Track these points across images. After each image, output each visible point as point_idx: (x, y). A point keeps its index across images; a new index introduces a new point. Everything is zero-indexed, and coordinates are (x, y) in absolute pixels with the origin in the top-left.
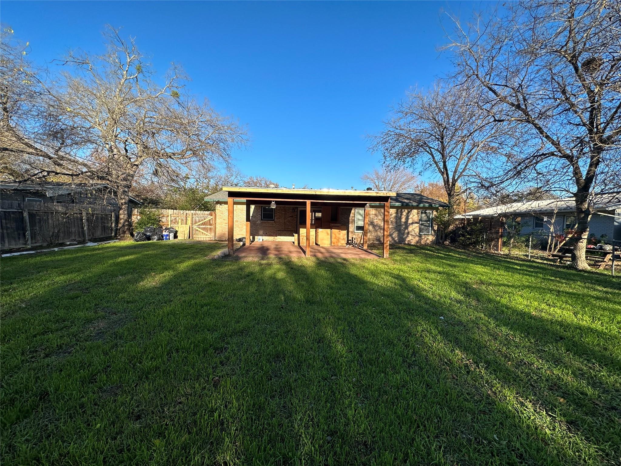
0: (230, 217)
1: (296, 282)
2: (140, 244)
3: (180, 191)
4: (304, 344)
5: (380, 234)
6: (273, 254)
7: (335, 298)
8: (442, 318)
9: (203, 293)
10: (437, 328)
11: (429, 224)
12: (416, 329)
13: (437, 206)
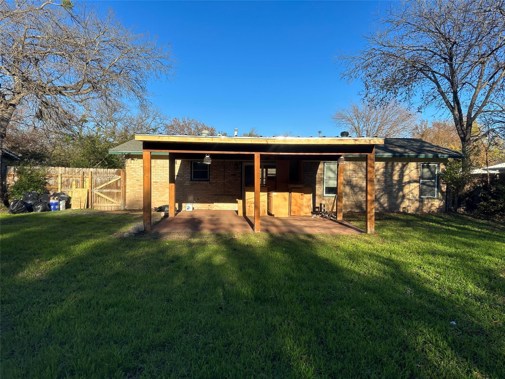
0: (146, 178)
1: (241, 270)
2: (18, 217)
3: (73, 139)
4: (252, 363)
5: (361, 197)
6: (208, 229)
7: (297, 294)
8: (454, 323)
9: (107, 289)
10: (446, 338)
11: (434, 183)
12: (416, 340)
13: (446, 156)
